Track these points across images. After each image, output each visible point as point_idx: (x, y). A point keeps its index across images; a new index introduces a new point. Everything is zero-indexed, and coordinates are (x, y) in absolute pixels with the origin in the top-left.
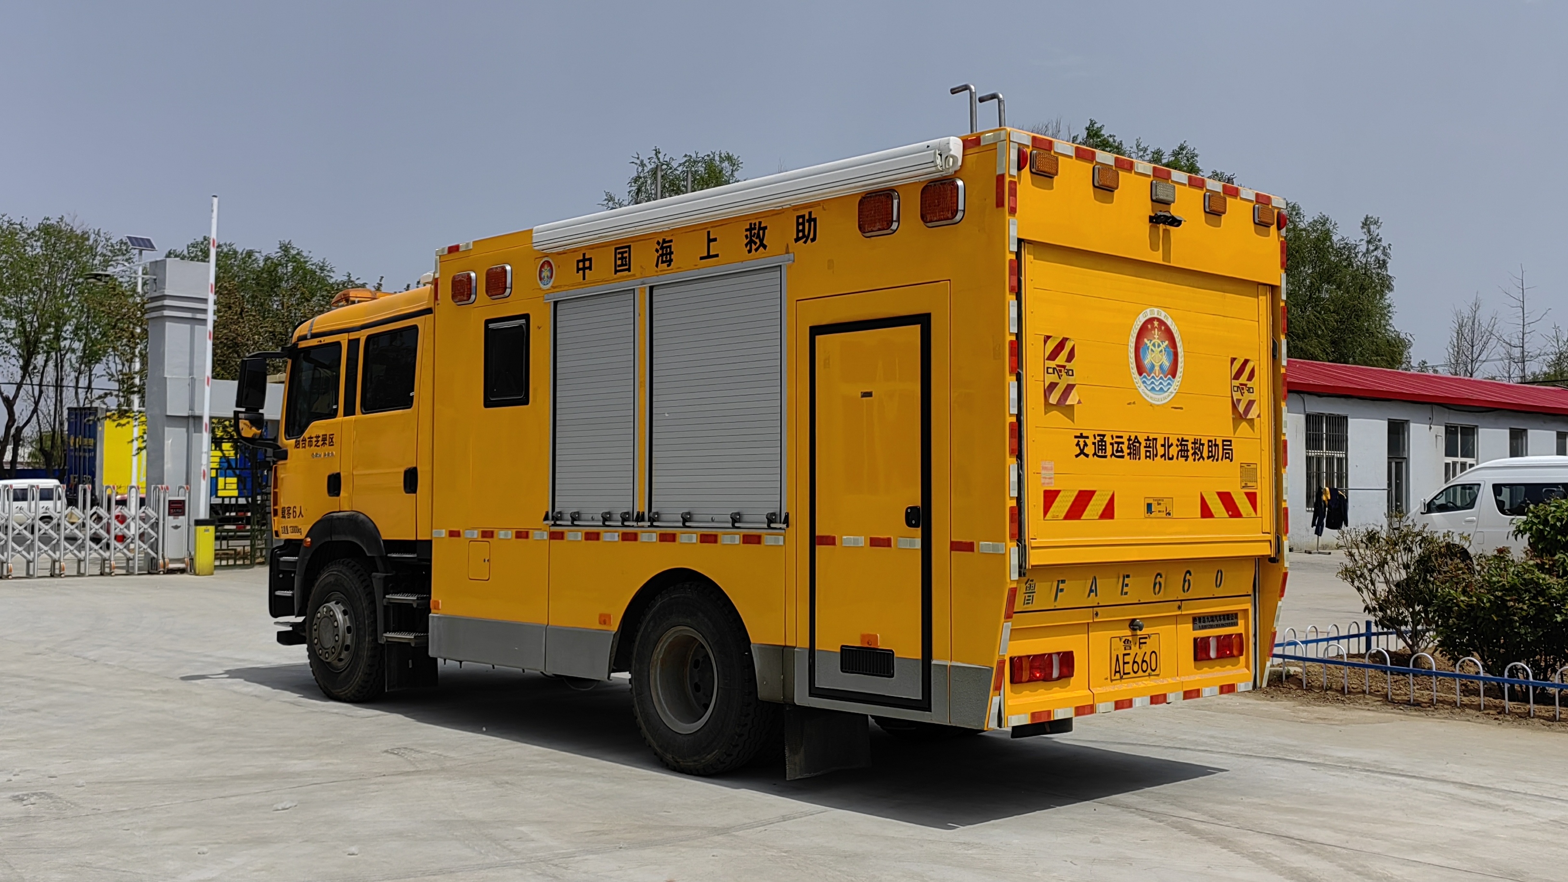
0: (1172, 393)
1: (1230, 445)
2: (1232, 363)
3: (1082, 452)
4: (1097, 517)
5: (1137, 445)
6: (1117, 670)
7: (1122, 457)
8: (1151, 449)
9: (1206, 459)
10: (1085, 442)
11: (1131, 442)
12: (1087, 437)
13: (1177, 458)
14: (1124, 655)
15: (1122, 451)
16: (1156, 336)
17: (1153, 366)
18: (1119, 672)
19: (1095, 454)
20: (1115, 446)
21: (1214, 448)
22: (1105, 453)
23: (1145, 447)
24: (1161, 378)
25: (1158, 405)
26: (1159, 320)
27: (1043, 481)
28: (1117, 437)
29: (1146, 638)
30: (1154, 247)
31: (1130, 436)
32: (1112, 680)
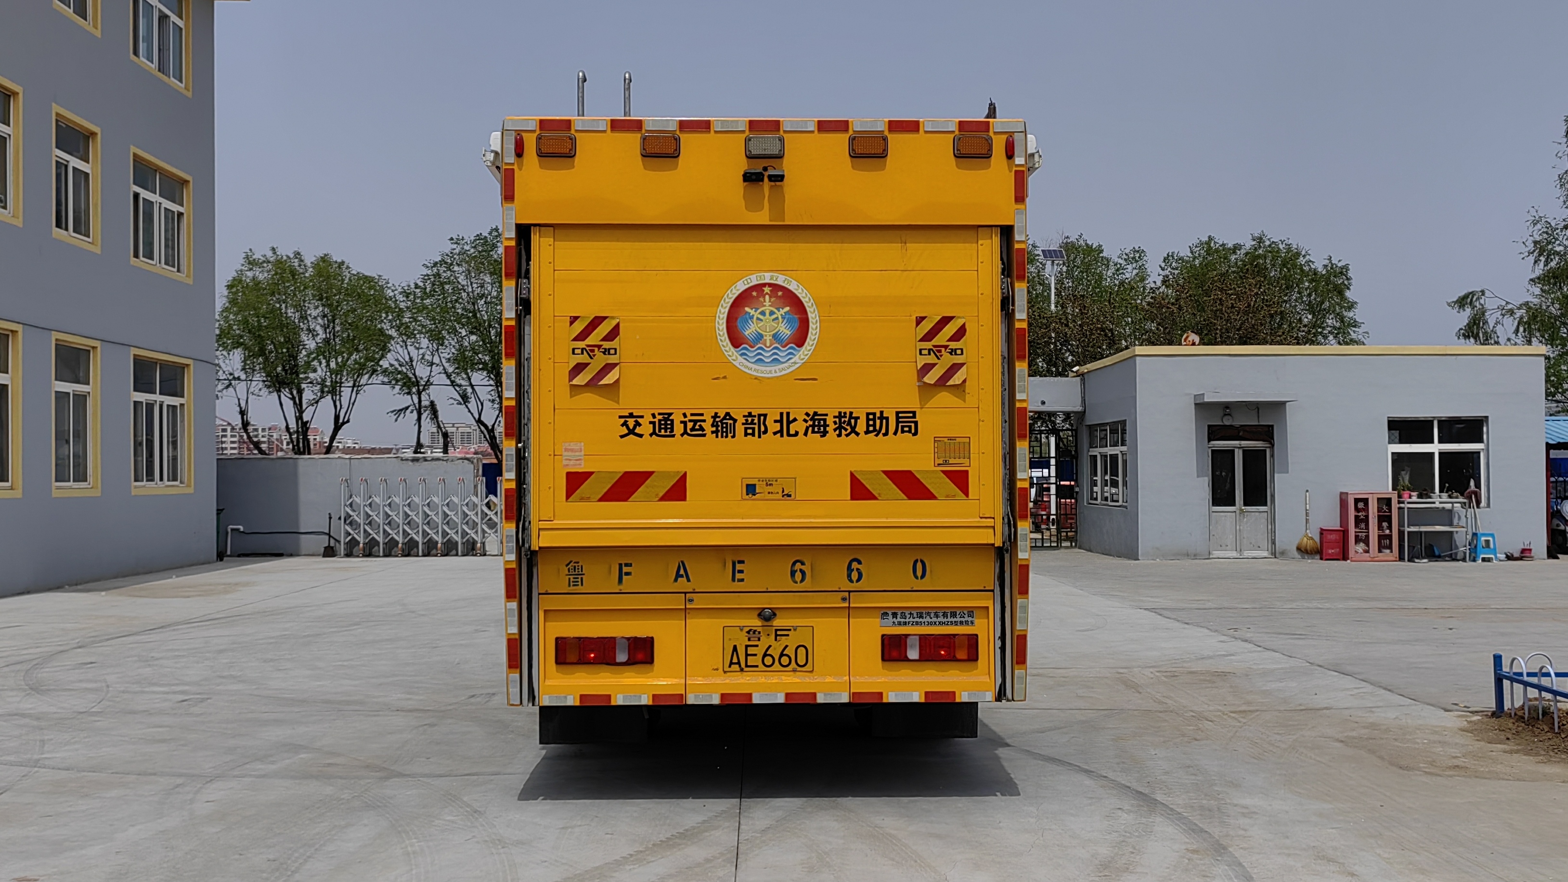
0: (795, 363)
1: (914, 417)
2: (918, 323)
3: (631, 432)
4: (657, 499)
5: (731, 422)
6: (735, 660)
7: (704, 435)
8: (756, 427)
9: (862, 434)
10: (636, 421)
11: (718, 419)
12: (642, 417)
13: (806, 434)
14: (747, 646)
15: (701, 428)
16: (767, 303)
17: (760, 337)
18: (739, 663)
19: (654, 433)
20: (690, 425)
21: (878, 422)
22: (672, 431)
23: (743, 424)
24: (776, 348)
25: (768, 378)
26: (770, 285)
27: (565, 462)
28: (692, 415)
29: (790, 630)
30: (752, 204)
31: (716, 414)
32: (725, 672)
